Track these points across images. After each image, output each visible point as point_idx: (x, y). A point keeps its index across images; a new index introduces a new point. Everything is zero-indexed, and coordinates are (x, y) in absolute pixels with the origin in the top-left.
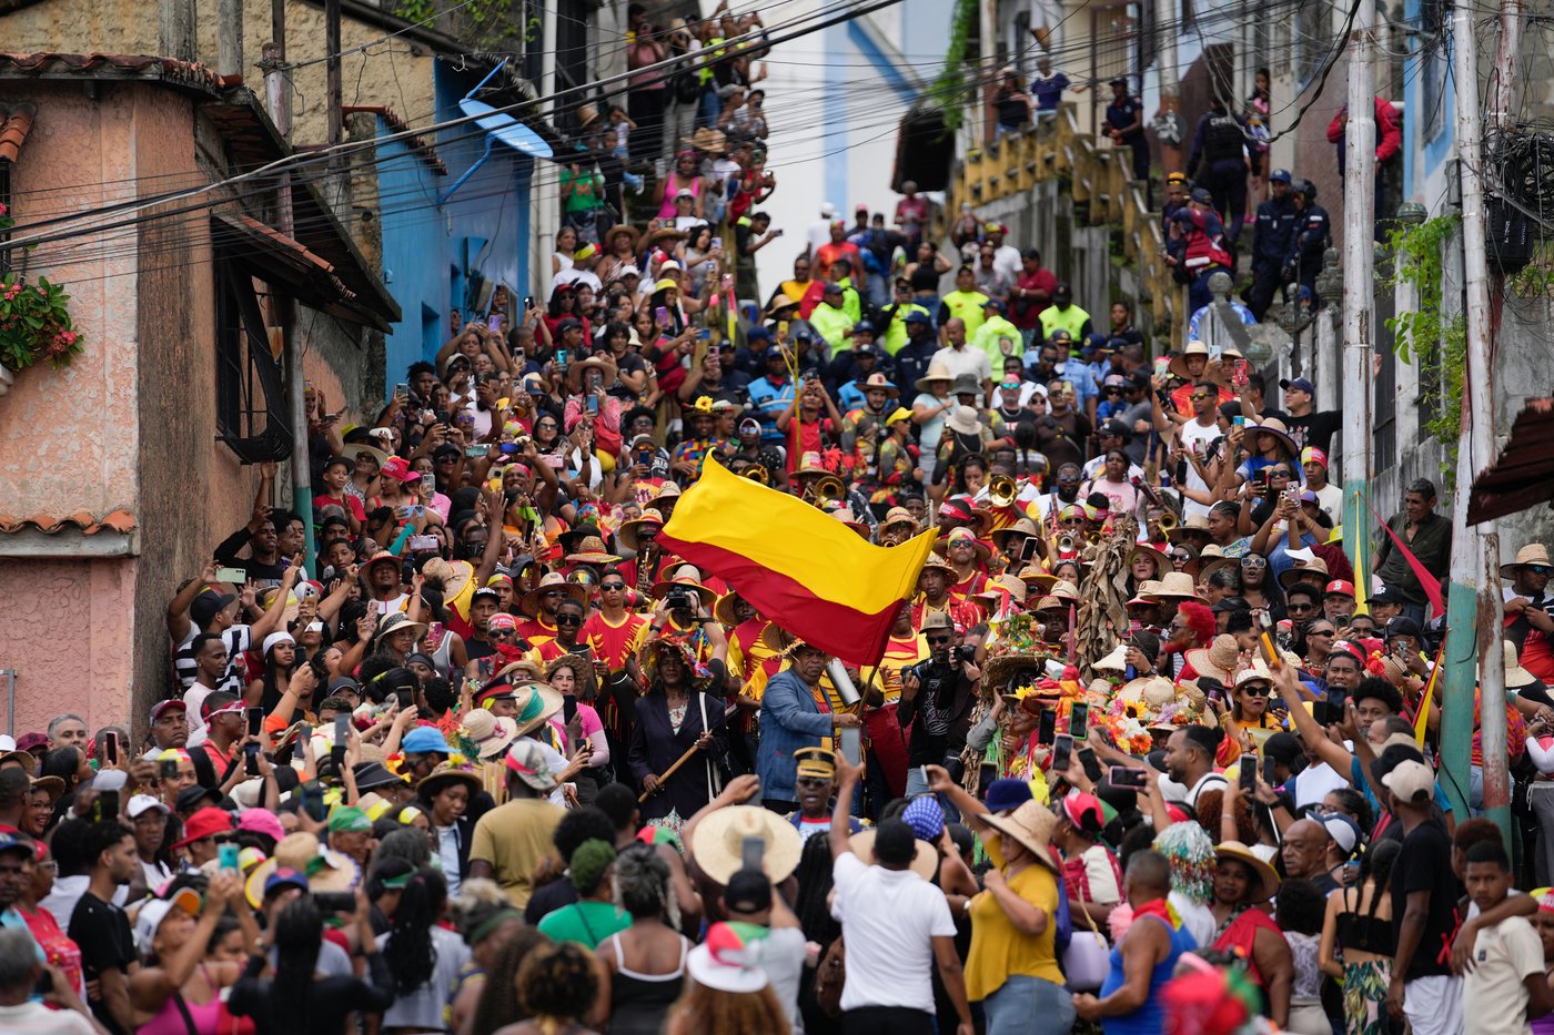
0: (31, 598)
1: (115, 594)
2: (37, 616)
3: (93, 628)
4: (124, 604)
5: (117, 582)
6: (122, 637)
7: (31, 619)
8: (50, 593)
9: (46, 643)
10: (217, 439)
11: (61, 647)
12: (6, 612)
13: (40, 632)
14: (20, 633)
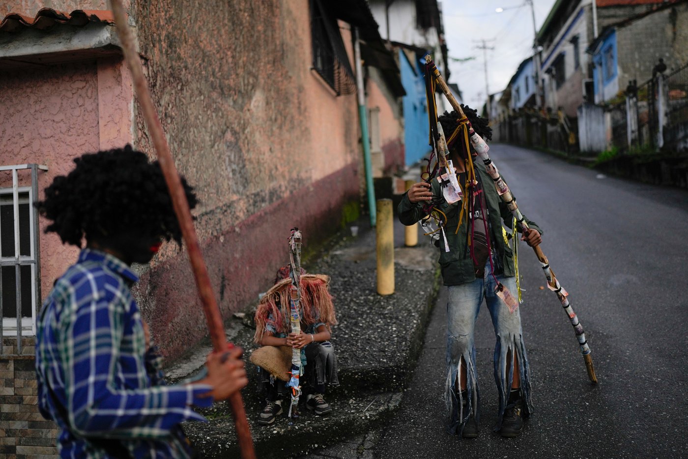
0: (55, 100)
1: (117, 90)
2: (61, 116)
3: (101, 123)
4: (125, 99)
5: (118, 79)
6: (124, 130)
7: (57, 119)
8: (69, 94)
9: (68, 139)
10: (312, 69)
11: (79, 143)
12: (38, 115)
13: (64, 129)
14: (49, 132)
